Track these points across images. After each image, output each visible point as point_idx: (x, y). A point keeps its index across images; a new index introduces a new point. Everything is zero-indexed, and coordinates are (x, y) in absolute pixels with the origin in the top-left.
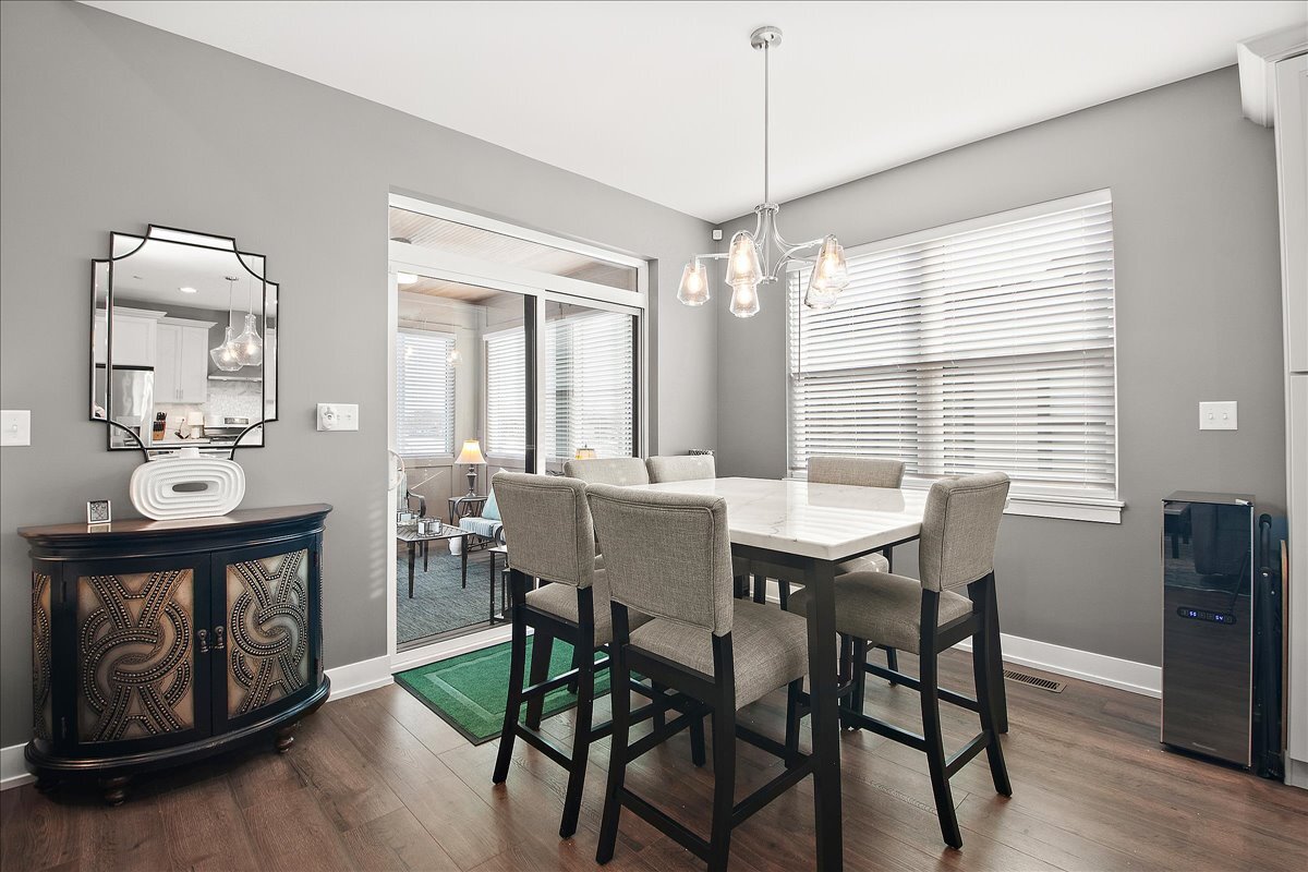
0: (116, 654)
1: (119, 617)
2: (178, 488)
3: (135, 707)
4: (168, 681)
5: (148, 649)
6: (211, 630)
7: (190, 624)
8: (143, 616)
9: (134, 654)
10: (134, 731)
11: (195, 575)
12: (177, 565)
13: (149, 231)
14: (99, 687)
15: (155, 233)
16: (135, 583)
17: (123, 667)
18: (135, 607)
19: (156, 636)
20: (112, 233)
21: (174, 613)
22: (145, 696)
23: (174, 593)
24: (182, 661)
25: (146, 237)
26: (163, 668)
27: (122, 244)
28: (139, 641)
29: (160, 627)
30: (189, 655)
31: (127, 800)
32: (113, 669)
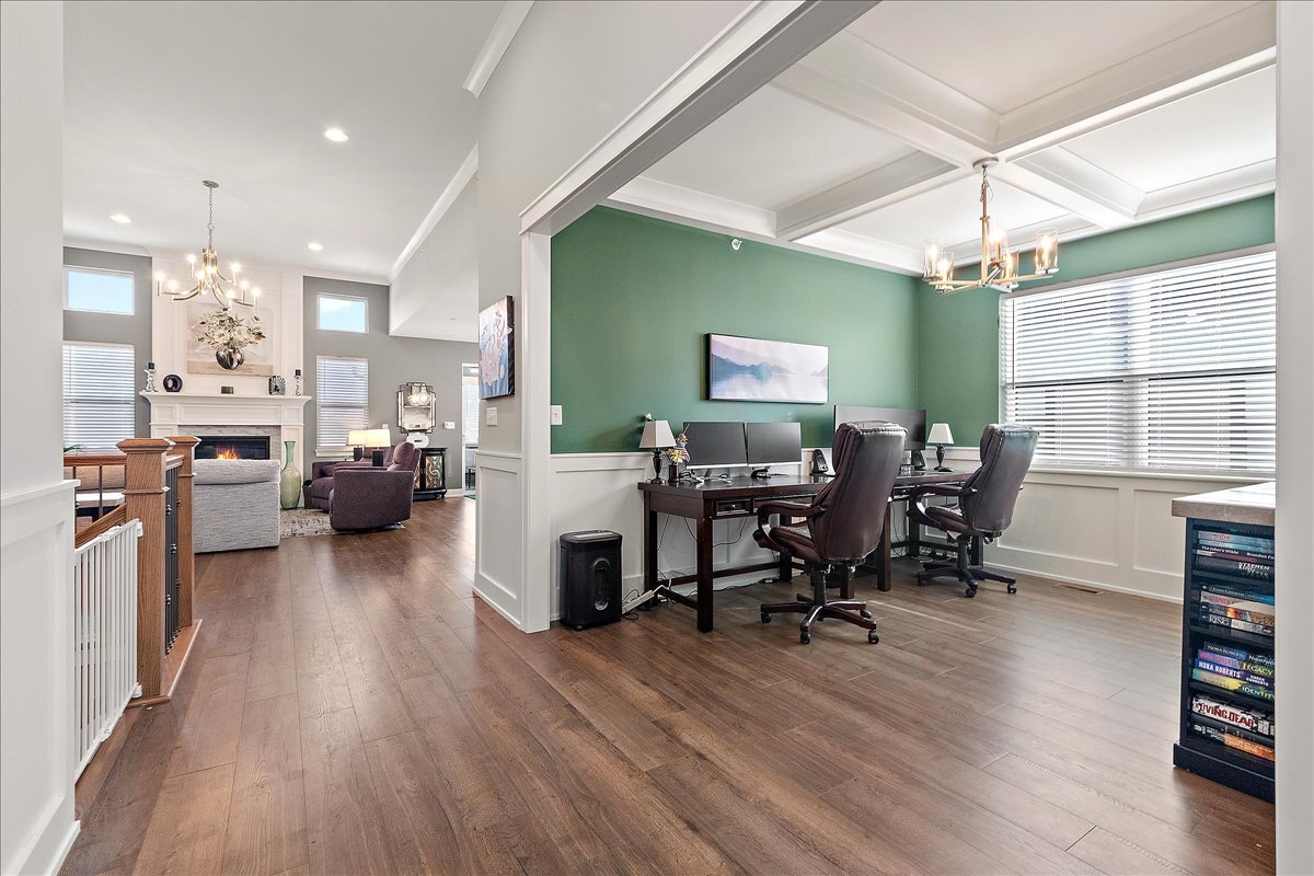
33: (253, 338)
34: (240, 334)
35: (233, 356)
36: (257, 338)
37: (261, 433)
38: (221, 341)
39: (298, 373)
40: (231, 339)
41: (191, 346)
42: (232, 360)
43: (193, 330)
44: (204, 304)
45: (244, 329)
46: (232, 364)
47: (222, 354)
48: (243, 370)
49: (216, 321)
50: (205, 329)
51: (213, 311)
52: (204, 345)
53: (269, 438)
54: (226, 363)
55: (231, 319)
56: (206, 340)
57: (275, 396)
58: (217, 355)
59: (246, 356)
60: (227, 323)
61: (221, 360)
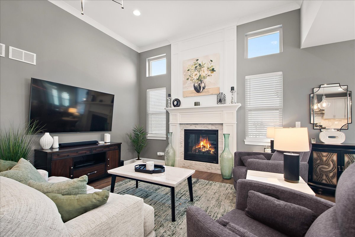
0: (321, 166)
1: (321, 160)
2: (329, 137)
3: (324, 177)
4: (331, 174)
5: (327, 167)
6: (341, 167)
7: (336, 164)
8: (326, 161)
9: (324, 167)
10: (324, 182)
11: (337, 155)
12: (334, 152)
13: (320, 86)
14: (317, 172)
15: (321, 86)
16: (325, 154)
17: (322, 169)
18: (325, 159)
19: (329, 165)
20: (313, 88)
21: (333, 161)
22: (327, 176)
23: (332, 157)
24: (334, 171)
25: (320, 88)
26: (330, 171)
27: (315, 90)
28: (325, 165)
29: (330, 163)
30: (336, 170)
31: (322, 194)
32: (320, 169)
33: (209, 73)
34: (204, 72)
35: (201, 85)
36: (212, 73)
37: (214, 128)
38: (196, 78)
39: (232, 89)
40: (200, 76)
41: (184, 83)
42: (200, 87)
43: (185, 75)
44: (189, 60)
45: (205, 69)
46: (200, 89)
47: (196, 85)
48: (205, 92)
49: (194, 68)
50: (189, 73)
51: (192, 63)
52: (189, 81)
53: (217, 131)
54: (198, 90)
55: (200, 64)
56: (190, 79)
57: (220, 105)
58: (194, 86)
59: (207, 84)
60: (198, 67)
61: (195, 88)
